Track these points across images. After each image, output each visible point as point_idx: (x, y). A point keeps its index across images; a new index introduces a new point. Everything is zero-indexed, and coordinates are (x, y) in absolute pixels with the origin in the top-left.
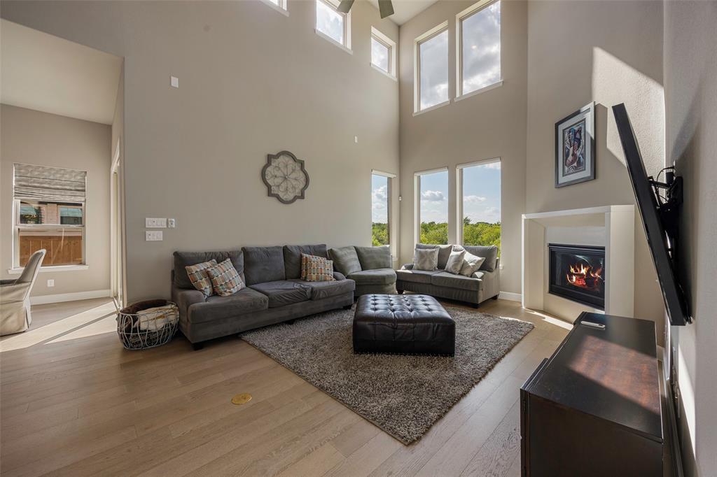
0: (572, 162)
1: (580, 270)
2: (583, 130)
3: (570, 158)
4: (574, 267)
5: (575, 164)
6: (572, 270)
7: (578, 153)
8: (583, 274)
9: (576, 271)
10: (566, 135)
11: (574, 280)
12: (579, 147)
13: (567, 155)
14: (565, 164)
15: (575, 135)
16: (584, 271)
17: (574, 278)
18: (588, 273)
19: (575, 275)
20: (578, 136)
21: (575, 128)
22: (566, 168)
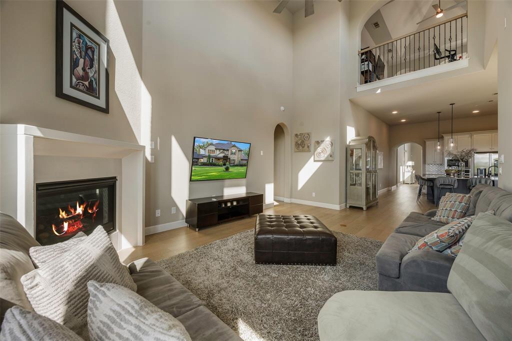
1: (75, 210)
6: (63, 214)
8: (79, 215)
9: (69, 214)
11: (66, 229)
16: (80, 210)
17: (66, 225)
18: (85, 211)
19: (66, 220)
21: (87, 40)
22: (74, 80)
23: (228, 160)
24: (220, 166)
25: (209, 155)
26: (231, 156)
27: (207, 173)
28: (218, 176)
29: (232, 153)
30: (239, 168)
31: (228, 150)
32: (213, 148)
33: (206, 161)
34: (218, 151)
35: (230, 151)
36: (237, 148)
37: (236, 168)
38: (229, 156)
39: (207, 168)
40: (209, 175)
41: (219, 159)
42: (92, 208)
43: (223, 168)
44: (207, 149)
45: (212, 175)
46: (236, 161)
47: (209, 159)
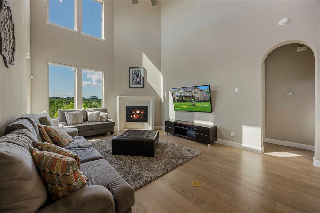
0: (136, 82)
1: (137, 112)
2: (140, 73)
3: (135, 80)
4: (134, 111)
5: (137, 82)
6: (134, 112)
7: (138, 79)
8: (138, 113)
9: (135, 112)
10: (133, 73)
11: (134, 117)
12: (138, 78)
13: (134, 79)
14: (133, 81)
15: (137, 74)
16: (138, 112)
17: (134, 116)
18: (140, 113)
19: (135, 114)
20: (138, 74)
21: (137, 72)
22: (133, 83)
23: (193, 98)
24: (188, 102)
25: (180, 95)
26: (195, 95)
27: (180, 106)
28: (187, 108)
29: (195, 93)
30: (203, 103)
31: (192, 91)
32: (182, 91)
33: (179, 99)
34: (185, 92)
35: (193, 92)
36: (199, 89)
37: (200, 103)
38: (194, 95)
39: (180, 103)
40: (182, 108)
41: (187, 97)
42: (142, 112)
43: (190, 103)
44: (179, 92)
45: (184, 108)
46: (199, 98)
47: (181, 97)
